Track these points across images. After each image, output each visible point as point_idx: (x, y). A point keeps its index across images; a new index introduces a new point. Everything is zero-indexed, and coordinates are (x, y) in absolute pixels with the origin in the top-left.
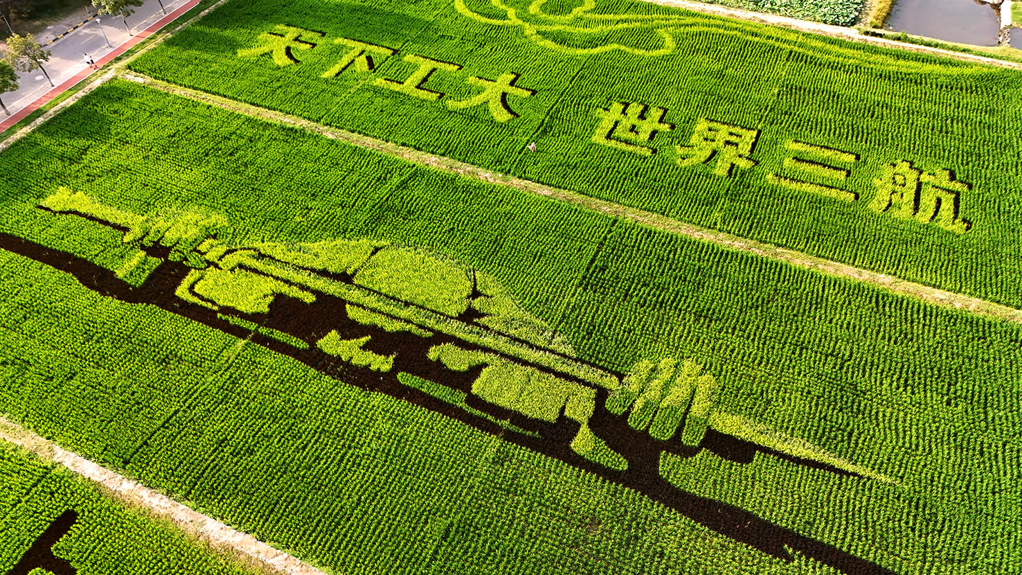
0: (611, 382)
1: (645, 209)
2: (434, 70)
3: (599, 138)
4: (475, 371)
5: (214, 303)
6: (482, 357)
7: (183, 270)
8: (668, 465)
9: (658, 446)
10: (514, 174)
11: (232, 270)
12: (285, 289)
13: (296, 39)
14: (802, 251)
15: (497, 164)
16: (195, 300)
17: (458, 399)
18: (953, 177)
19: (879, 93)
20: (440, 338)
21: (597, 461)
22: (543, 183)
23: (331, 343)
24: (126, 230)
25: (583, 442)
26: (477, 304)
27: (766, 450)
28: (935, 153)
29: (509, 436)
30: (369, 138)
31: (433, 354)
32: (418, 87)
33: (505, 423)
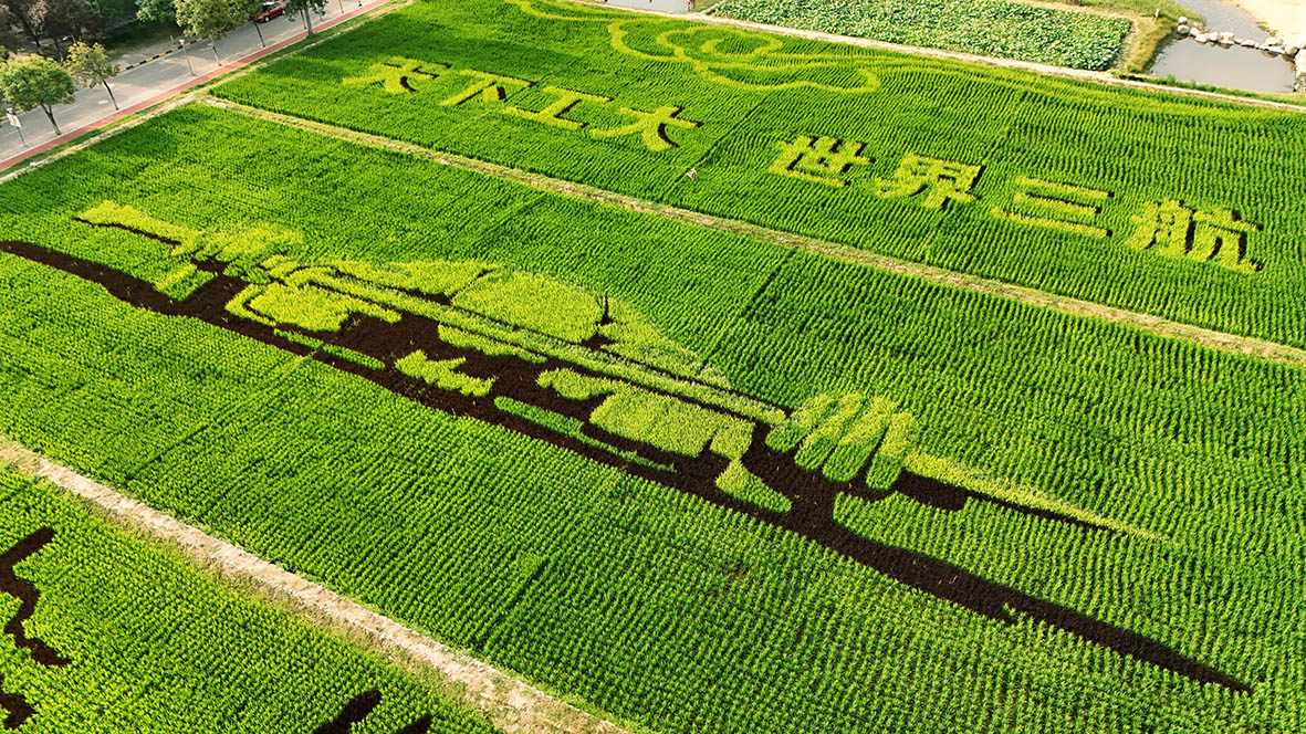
0: (774, 416)
1: (832, 240)
2: (579, 101)
3: (778, 167)
4: (596, 400)
5: (271, 319)
6: (606, 385)
7: (238, 284)
8: (845, 510)
9: (834, 487)
10: (667, 202)
11: (301, 287)
12: (364, 307)
13: (416, 70)
14: (1037, 288)
15: (650, 192)
16: (249, 315)
17: (574, 428)
18: (1236, 216)
19: (1140, 133)
20: (554, 363)
21: (750, 499)
22: (703, 212)
23: (414, 364)
24: (176, 243)
25: (733, 479)
26: (606, 330)
27: (981, 497)
28: (1211, 193)
29: (634, 469)
30: (490, 164)
31: (544, 379)
32: (557, 116)
33: (631, 455)
